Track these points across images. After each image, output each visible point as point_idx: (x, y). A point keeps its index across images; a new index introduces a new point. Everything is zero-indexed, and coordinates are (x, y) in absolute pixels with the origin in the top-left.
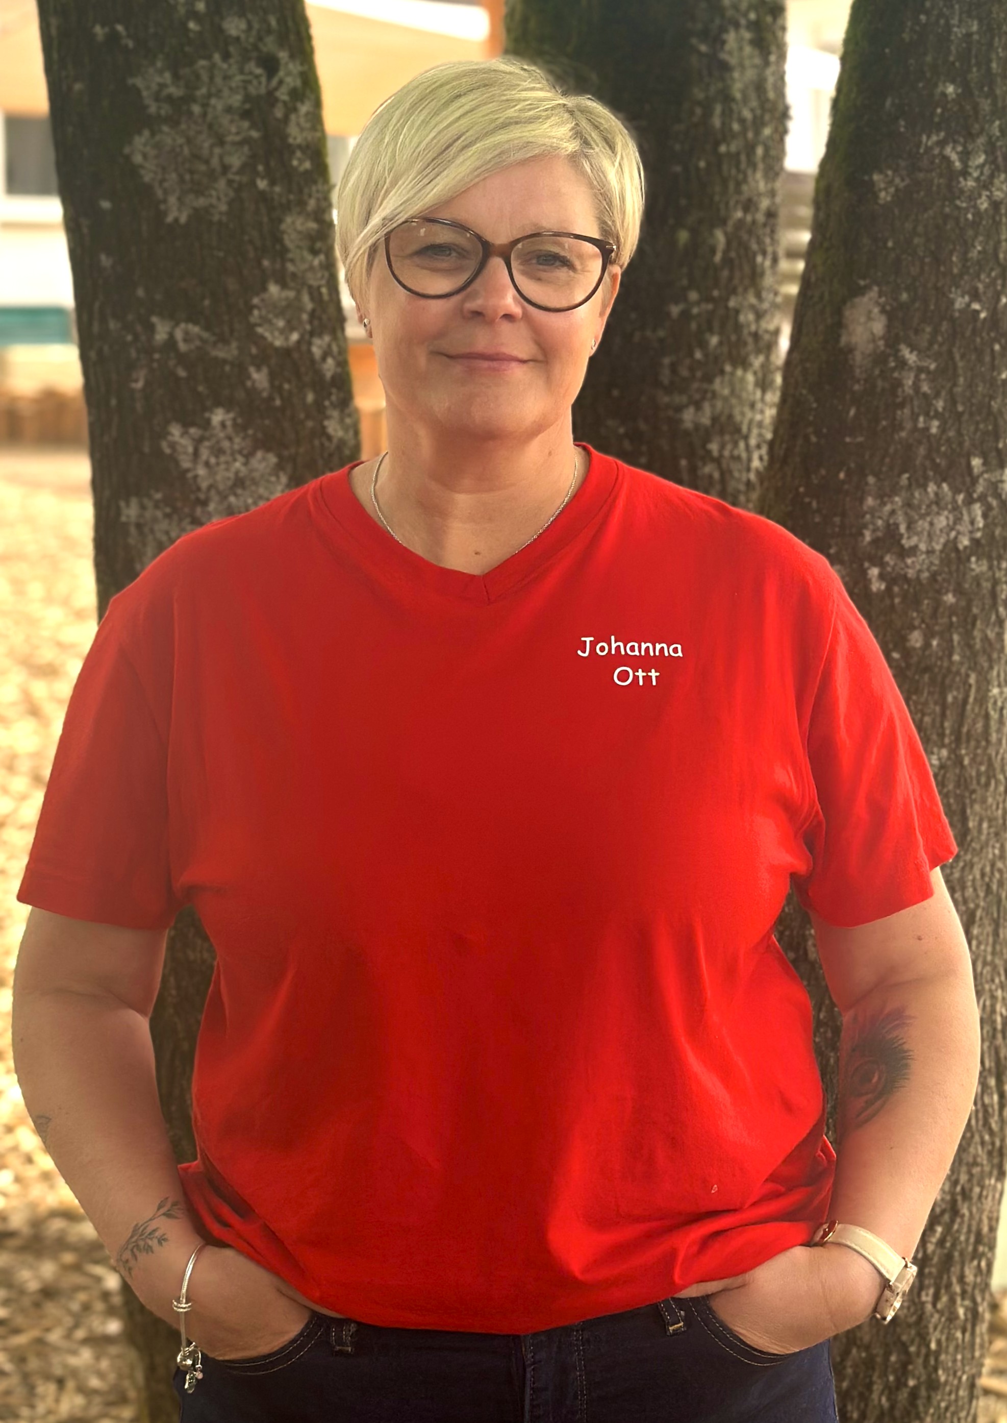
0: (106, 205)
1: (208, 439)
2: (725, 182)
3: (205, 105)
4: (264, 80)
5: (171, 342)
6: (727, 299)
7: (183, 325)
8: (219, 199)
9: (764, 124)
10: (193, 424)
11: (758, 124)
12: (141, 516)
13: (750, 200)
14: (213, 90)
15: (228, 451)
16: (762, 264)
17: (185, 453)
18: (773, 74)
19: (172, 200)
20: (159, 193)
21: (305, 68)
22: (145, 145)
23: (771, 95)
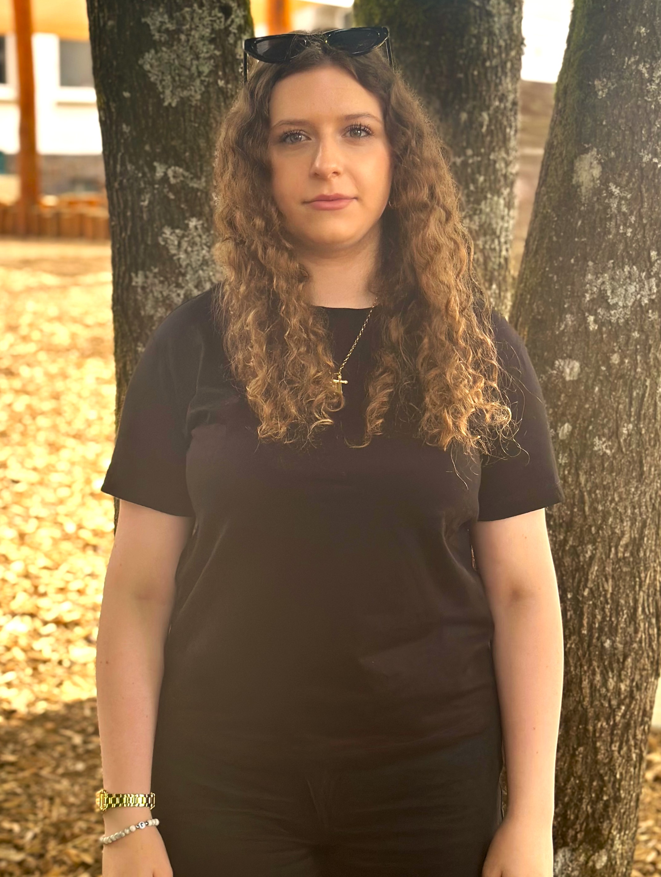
0: (127, 94)
1: (187, 236)
2: (488, 83)
3: (188, 35)
4: (223, 20)
5: (165, 178)
6: (489, 154)
7: (173, 168)
8: (196, 91)
9: (511, 49)
10: (178, 227)
11: (508, 49)
12: (145, 282)
13: (503, 95)
14: (193, 26)
15: (199, 244)
16: (509, 134)
17: (173, 245)
18: (517, 18)
19: (168, 92)
20: (160, 88)
21: (246, 13)
22: (152, 59)
23: (515, 31)
